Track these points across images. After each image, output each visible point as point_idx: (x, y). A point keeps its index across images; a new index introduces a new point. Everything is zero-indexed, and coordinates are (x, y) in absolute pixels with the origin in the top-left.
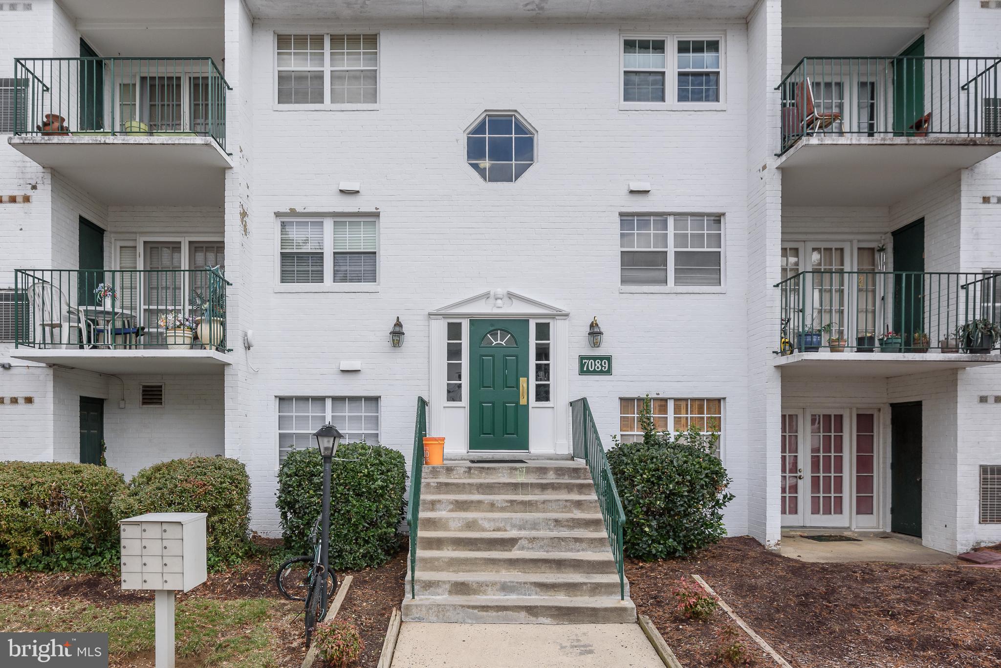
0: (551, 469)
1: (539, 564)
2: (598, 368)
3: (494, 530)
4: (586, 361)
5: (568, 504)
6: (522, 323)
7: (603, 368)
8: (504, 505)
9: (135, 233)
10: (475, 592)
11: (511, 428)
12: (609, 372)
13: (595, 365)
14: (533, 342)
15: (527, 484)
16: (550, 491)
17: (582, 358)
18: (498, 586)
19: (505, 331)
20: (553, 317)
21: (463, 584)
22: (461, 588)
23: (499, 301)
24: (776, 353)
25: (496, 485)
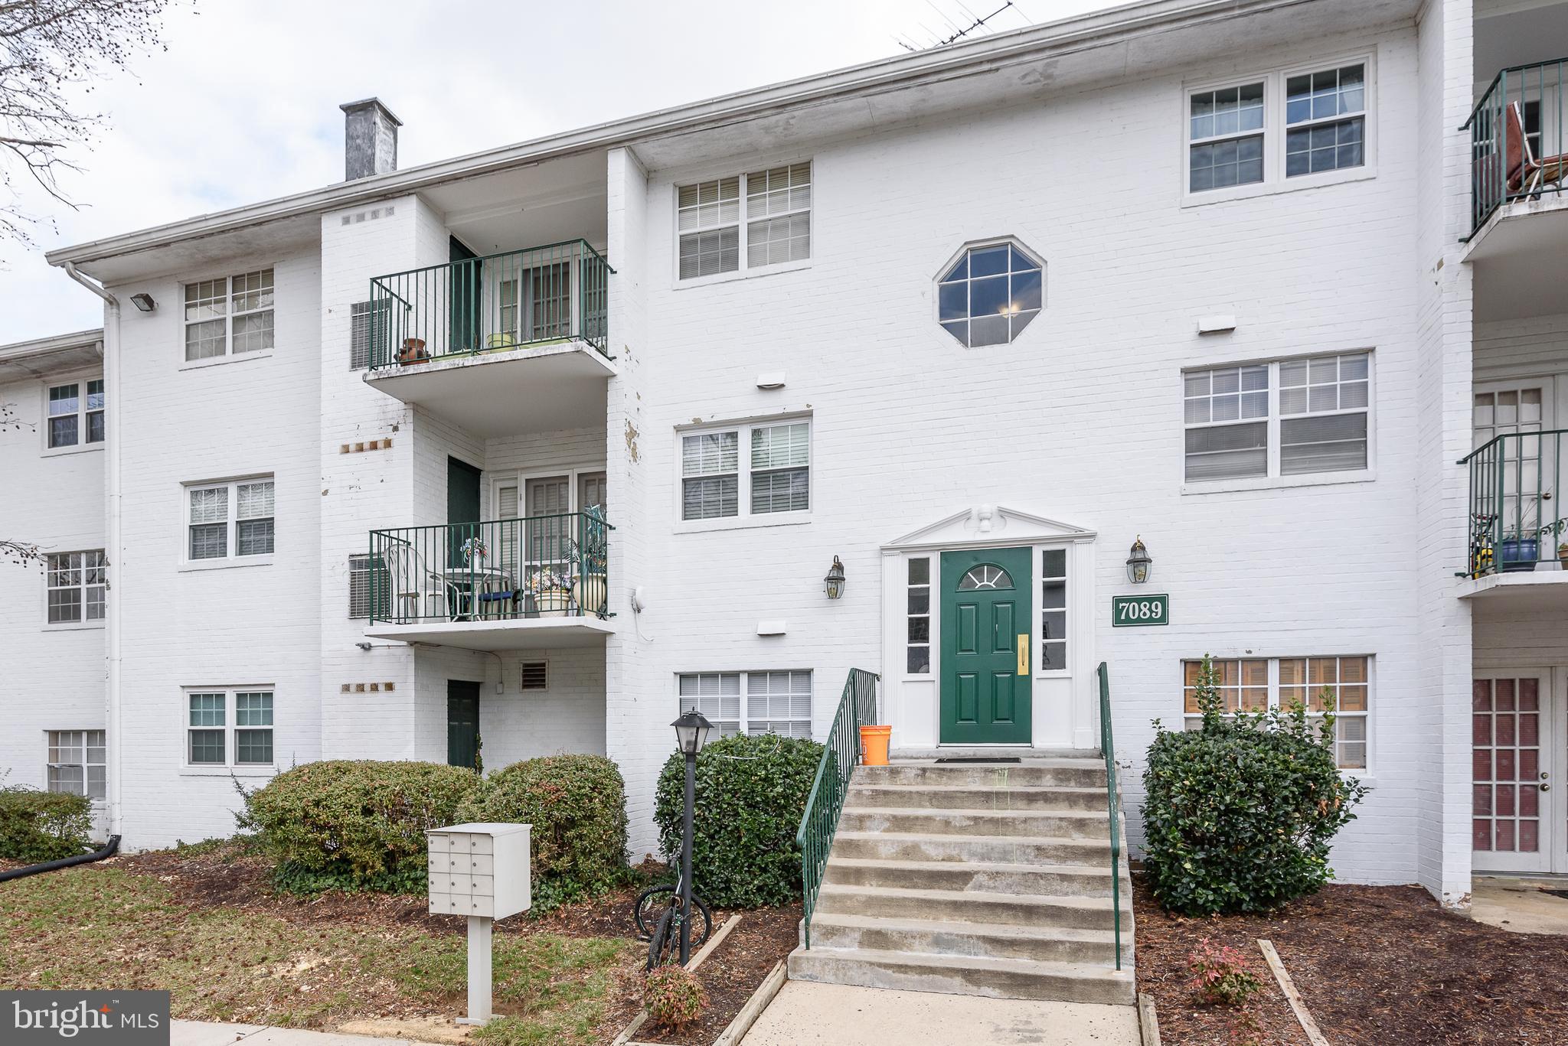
0: (1049, 771)
1: (999, 911)
2: (1145, 614)
3: (943, 860)
4: (1124, 604)
5: (1064, 824)
6: (1023, 552)
7: (1154, 614)
8: (964, 824)
9: (516, 470)
10: (896, 946)
11: (1003, 711)
12: (1163, 620)
13: (1140, 610)
14: (1038, 580)
15: (1005, 794)
16: (1041, 804)
17: (1117, 601)
18: (930, 939)
19: (994, 567)
20: (1070, 540)
21: (878, 933)
22: (876, 939)
23: (985, 523)
24: (1464, 575)
25: (958, 795)
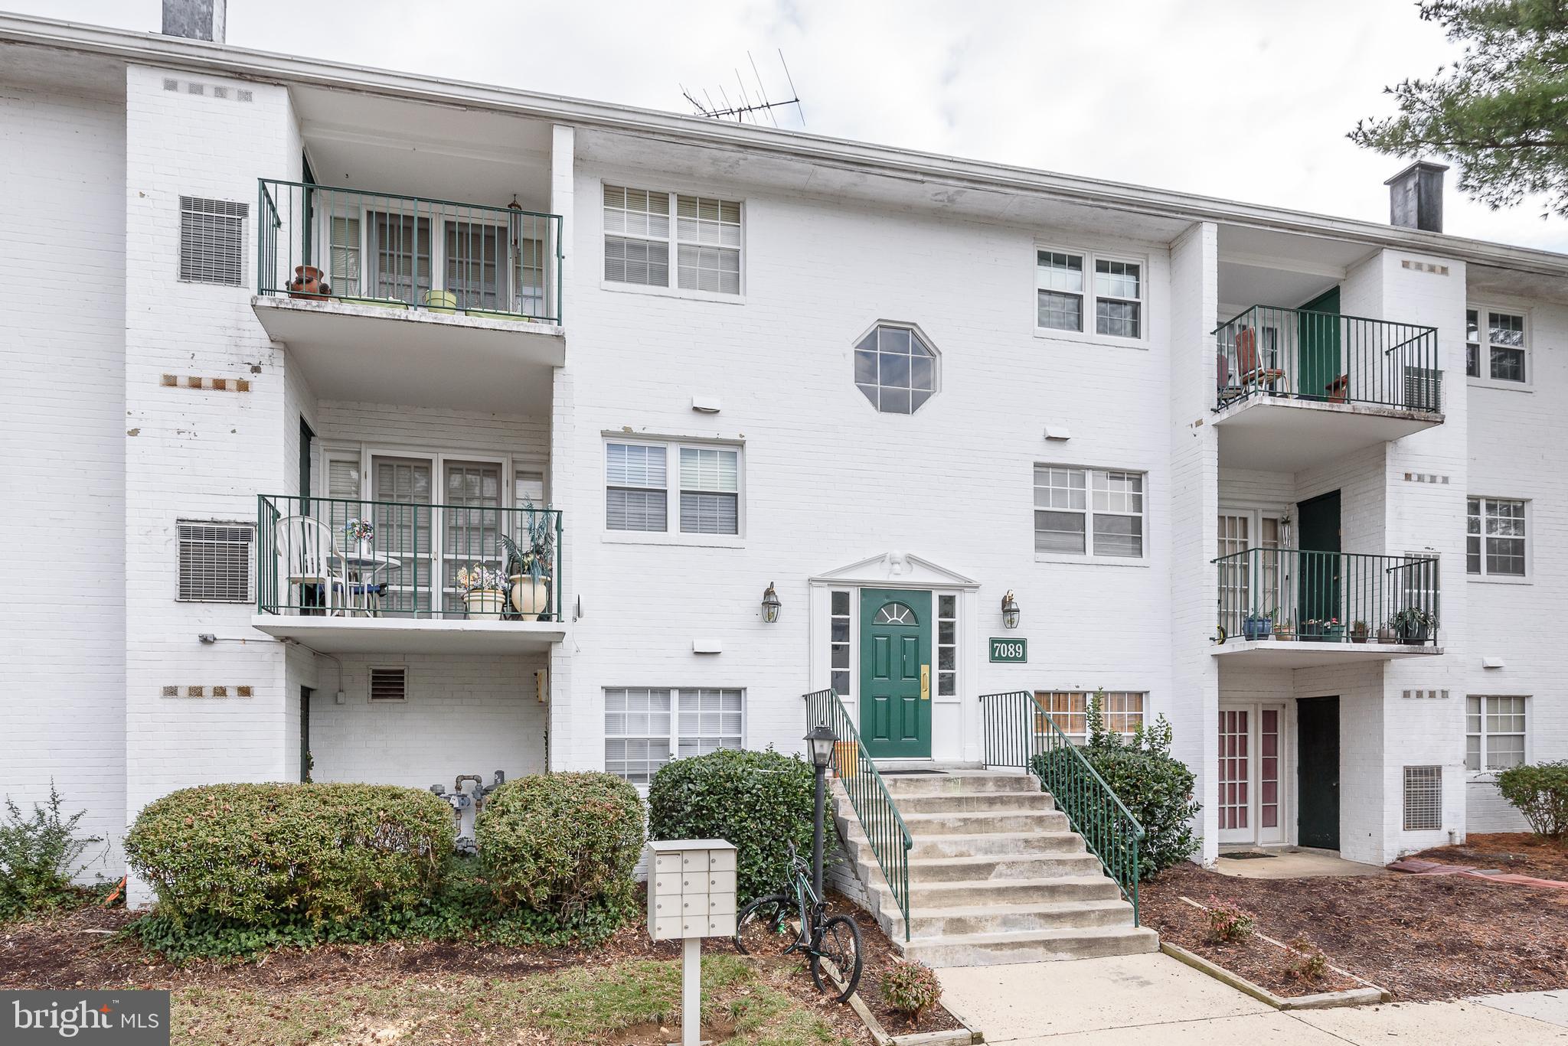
0: (990, 779)
1: (1031, 892)
2: (1011, 654)
3: (956, 856)
4: (997, 644)
5: (1029, 821)
6: (925, 594)
7: (1017, 654)
8: (956, 825)
9: (360, 442)
10: (973, 929)
11: (910, 730)
12: (1023, 659)
13: (1008, 650)
14: (936, 620)
15: (972, 799)
16: (998, 806)
17: (993, 641)
18: (999, 921)
19: (903, 605)
20: (960, 588)
21: (959, 920)
22: (958, 925)
23: (896, 566)
24: (1213, 639)
25: (937, 801)
